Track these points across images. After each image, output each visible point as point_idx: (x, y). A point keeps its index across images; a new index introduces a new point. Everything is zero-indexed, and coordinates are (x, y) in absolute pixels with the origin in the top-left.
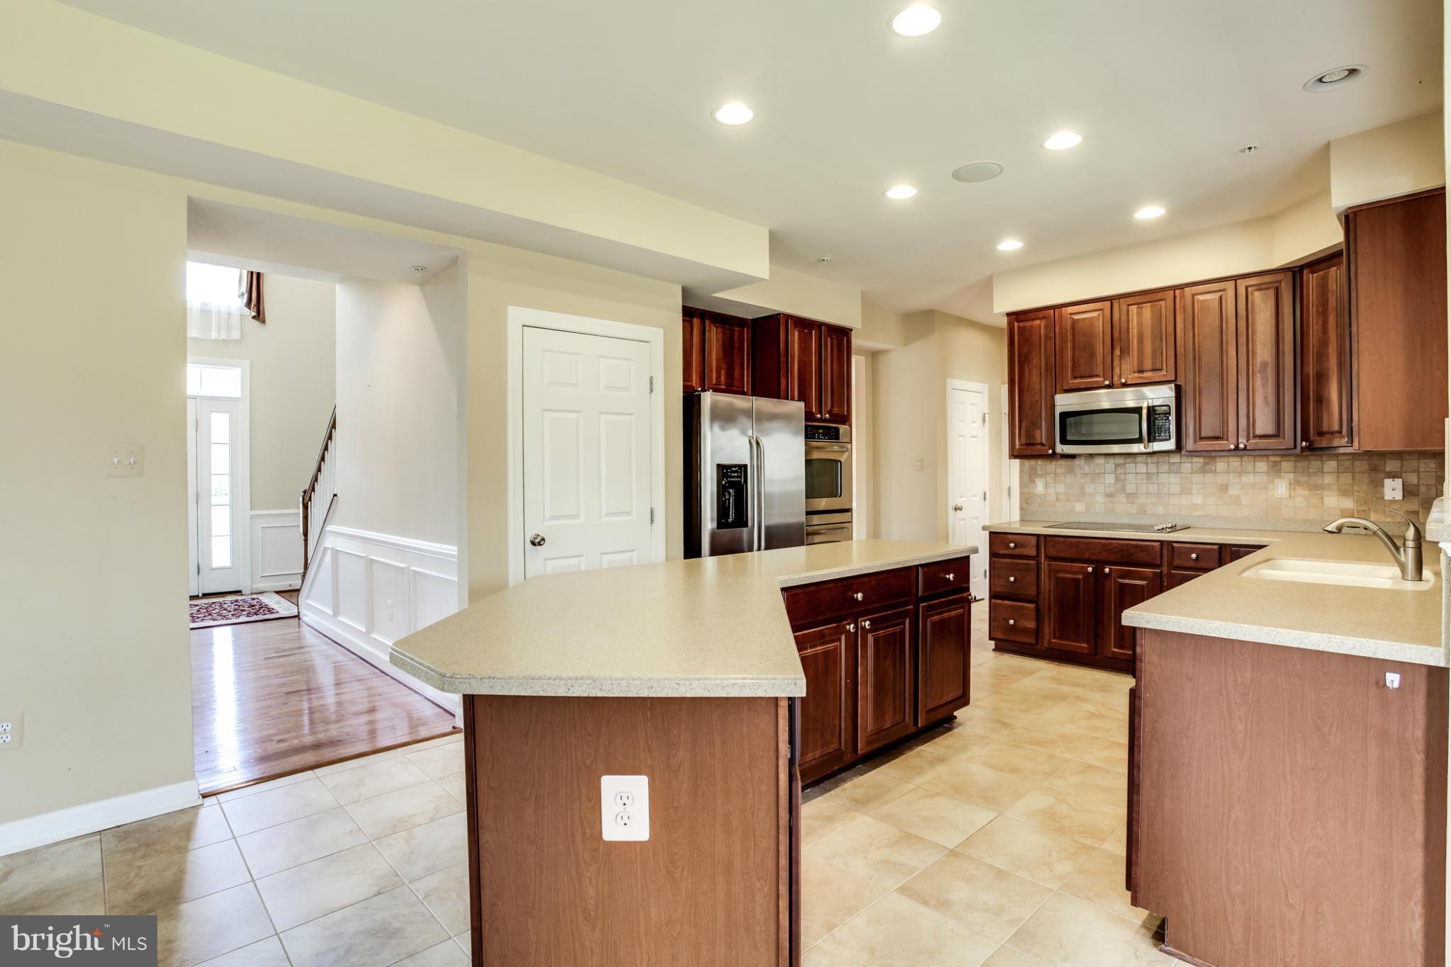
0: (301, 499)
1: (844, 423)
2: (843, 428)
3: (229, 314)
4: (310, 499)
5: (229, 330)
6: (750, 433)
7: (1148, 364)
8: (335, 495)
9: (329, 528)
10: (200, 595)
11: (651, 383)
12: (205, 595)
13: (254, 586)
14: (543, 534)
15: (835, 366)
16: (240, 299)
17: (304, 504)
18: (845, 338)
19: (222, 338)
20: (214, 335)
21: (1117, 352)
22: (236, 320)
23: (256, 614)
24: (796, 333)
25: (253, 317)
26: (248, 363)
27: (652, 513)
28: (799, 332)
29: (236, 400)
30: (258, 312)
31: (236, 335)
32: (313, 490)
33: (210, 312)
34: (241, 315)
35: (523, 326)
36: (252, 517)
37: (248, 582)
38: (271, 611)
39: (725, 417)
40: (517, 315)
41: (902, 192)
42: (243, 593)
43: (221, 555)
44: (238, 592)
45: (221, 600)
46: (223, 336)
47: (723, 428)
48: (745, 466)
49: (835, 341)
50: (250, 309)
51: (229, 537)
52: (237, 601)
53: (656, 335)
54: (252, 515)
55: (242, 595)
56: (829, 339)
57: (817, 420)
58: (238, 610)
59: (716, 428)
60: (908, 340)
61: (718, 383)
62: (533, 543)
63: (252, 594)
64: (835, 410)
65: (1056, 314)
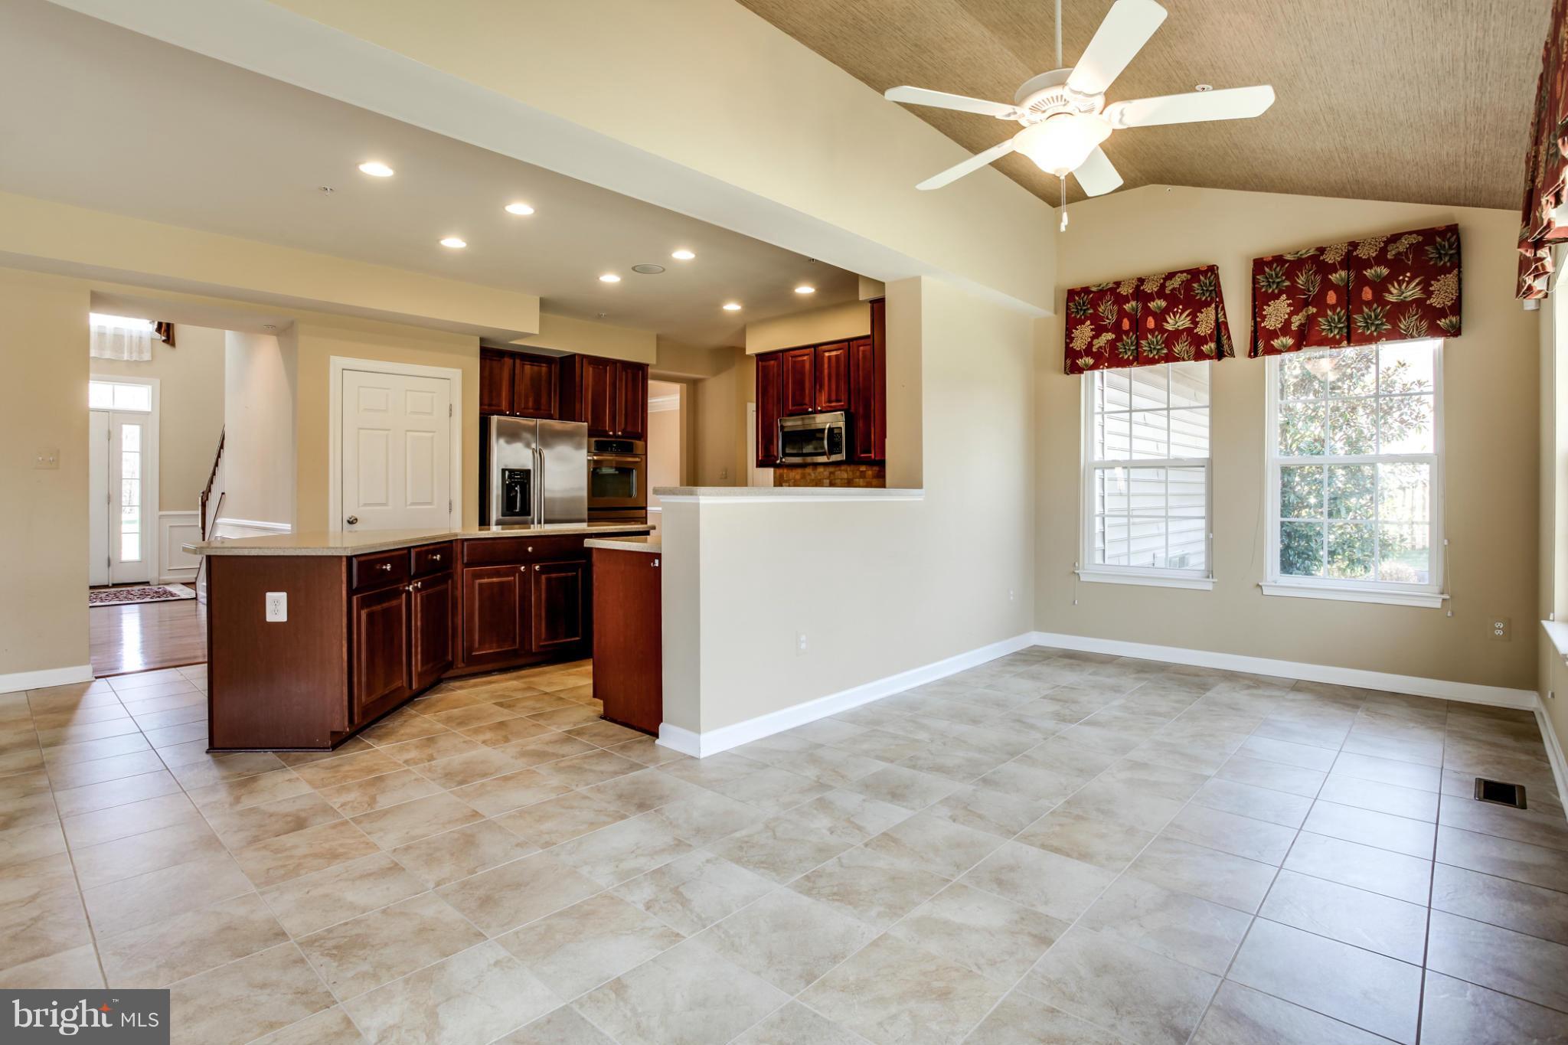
0: (200, 498)
1: (639, 439)
2: (639, 443)
3: (141, 338)
4: (207, 499)
5: (140, 352)
6: (534, 446)
7: (833, 397)
8: (223, 494)
9: (218, 521)
10: (110, 585)
11: (451, 410)
12: (115, 585)
13: (161, 578)
14: (357, 516)
15: (629, 394)
16: (151, 325)
17: (202, 503)
18: (640, 372)
19: (134, 359)
20: (126, 357)
21: (818, 387)
22: (147, 344)
23: (159, 597)
24: (591, 369)
25: (164, 341)
26: (158, 382)
27: (450, 504)
28: (593, 368)
29: (147, 413)
30: (168, 336)
31: (147, 356)
32: (210, 491)
33: (123, 336)
34: (152, 339)
35: (343, 369)
36: (161, 517)
37: (156, 575)
38: (172, 595)
39: (512, 435)
40: (337, 362)
41: (610, 279)
42: (151, 583)
43: (130, 550)
44: (147, 583)
45: (129, 589)
46: (135, 357)
47: (508, 442)
48: (529, 471)
49: (630, 375)
50: (160, 333)
51: (138, 535)
52: (144, 589)
53: (456, 374)
54: (161, 516)
55: (150, 585)
56: (624, 373)
57: (610, 436)
58: (144, 594)
59: (502, 441)
60: (717, 372)
61: (526, 408)
62: (349, 522)
63: (159, 584)
64: (629, 429)
65: (784, 356)
